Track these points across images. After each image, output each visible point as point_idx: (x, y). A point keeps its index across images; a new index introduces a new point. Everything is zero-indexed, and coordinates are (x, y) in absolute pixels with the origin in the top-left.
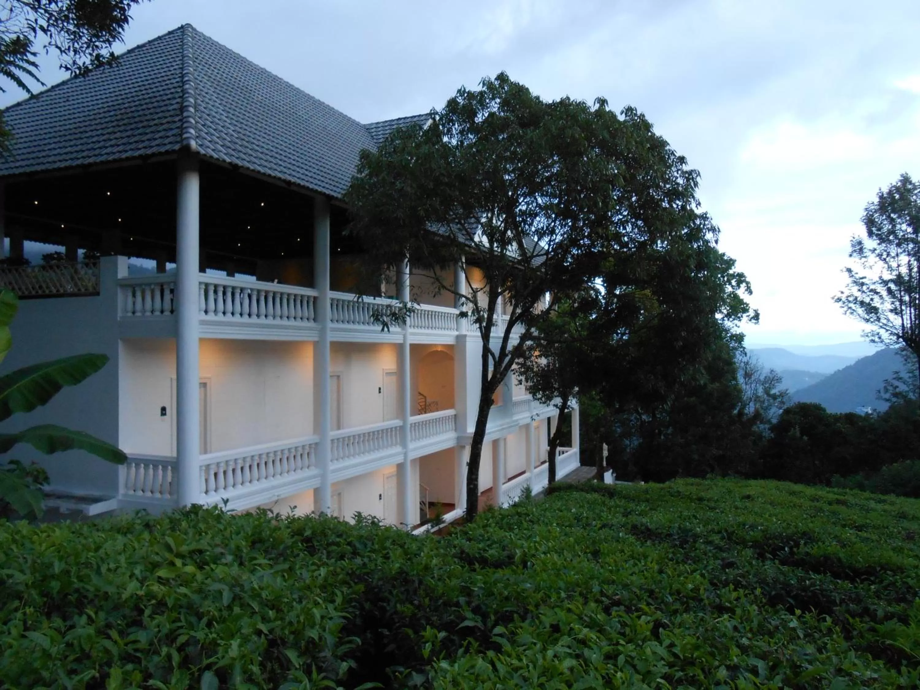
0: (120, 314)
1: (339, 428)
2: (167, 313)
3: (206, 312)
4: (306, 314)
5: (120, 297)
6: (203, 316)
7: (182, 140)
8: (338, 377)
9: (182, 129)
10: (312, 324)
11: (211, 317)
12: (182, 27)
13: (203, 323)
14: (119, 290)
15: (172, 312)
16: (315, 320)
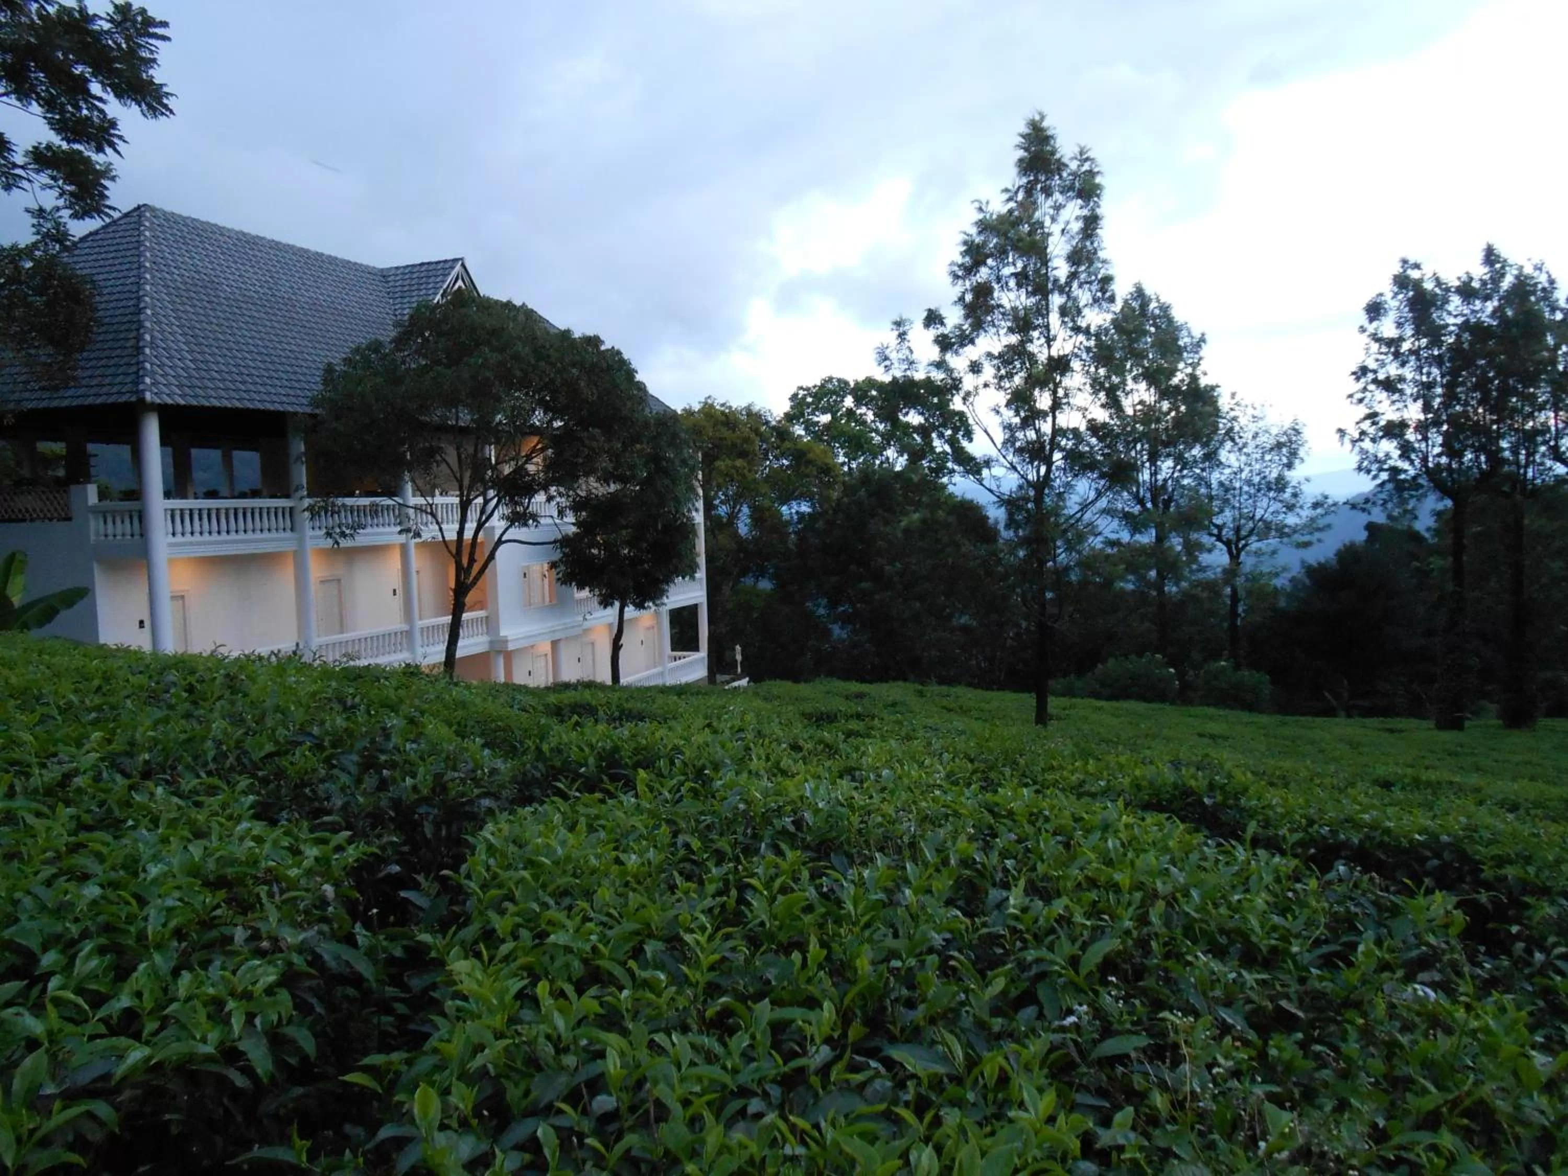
0: (93, 538)
1: (342, 632)
2: (137, 537)
3: (174, 534)
4: (281, 525)
5: (92, 524)
6: (171, 539)
7: (137, 392)
8: (339, 580)
9: (138, 380)
10: (288, 534)
11: (179, 539)
12: (139, 207)
13: (171, 545)
14: (91, 516)
15: (142, 535)
16: (292, 530)
